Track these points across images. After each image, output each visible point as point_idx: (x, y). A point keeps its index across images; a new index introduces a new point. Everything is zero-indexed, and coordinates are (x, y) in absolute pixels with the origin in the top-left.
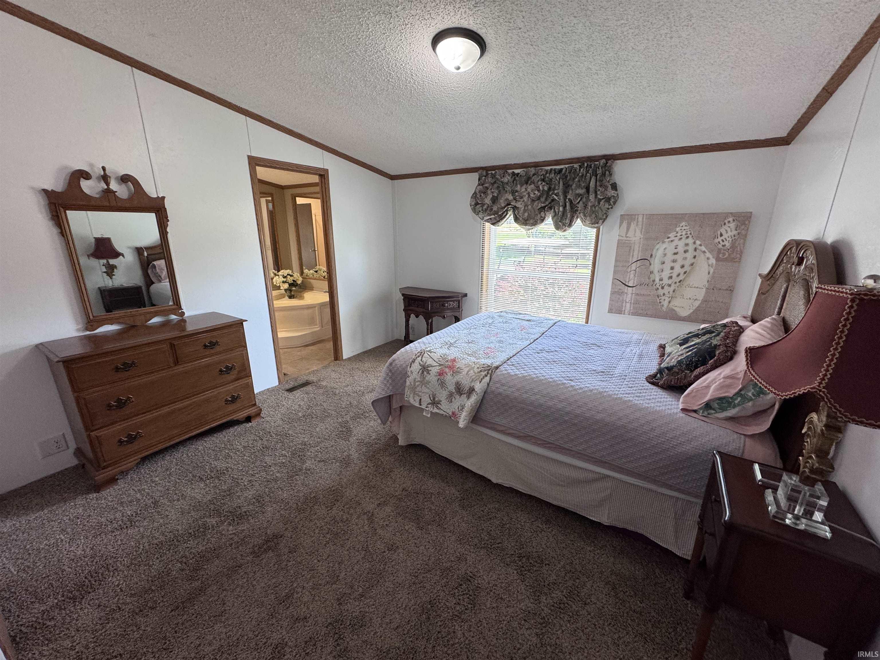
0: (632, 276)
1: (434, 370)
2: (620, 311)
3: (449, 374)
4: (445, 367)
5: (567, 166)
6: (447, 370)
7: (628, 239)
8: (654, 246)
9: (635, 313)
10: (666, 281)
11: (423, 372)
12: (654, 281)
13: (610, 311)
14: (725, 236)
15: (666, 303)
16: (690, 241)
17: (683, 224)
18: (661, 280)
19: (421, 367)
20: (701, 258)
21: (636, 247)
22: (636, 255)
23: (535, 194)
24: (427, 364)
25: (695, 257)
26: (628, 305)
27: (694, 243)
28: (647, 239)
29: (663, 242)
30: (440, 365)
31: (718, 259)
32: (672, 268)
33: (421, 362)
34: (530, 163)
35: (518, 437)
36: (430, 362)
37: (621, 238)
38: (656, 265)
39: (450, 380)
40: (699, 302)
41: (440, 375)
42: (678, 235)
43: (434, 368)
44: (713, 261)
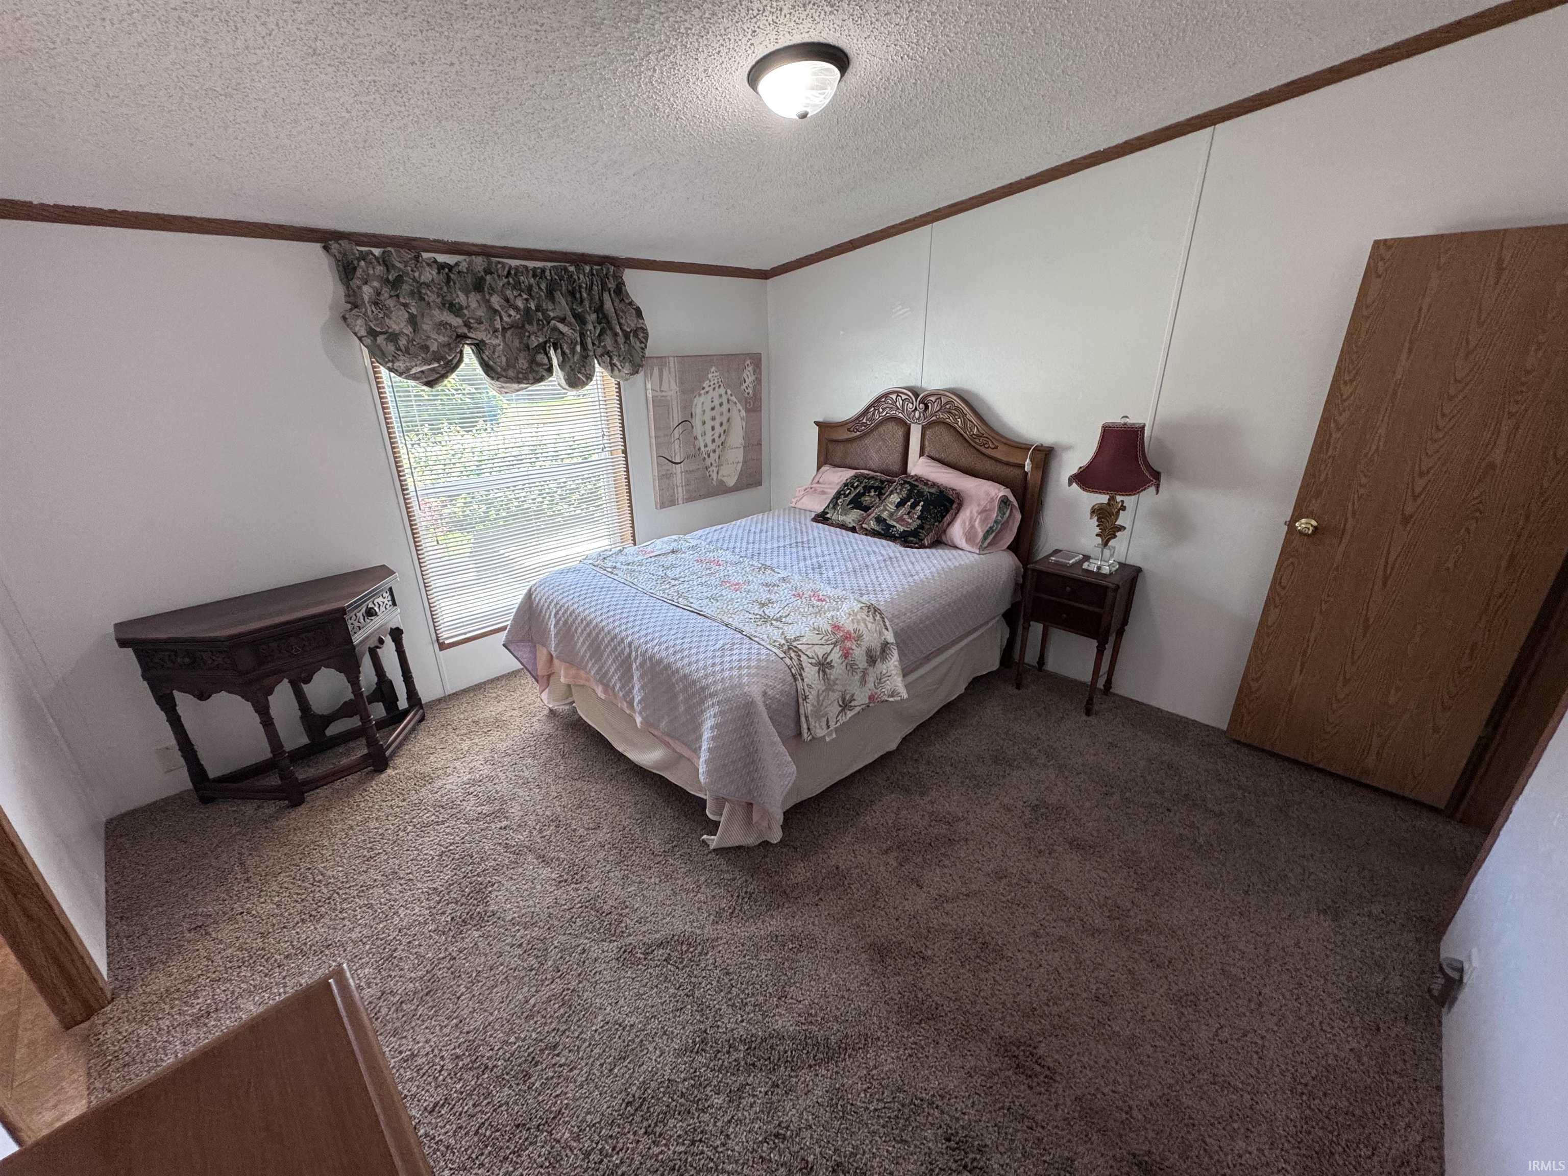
0: (677, 447)
1: (836, 656)
2: (672, 503)
3: (854, 647)
4: (843, 641)
5: (550, 264)
6: (848, 644)
7: (664, 394)
8: (692, 401)
9: (690, 499)
10: (711, 447)
11: (824, 672)
12: (699, 449)
13: (663, 505)
14: (748, 382)
15: (714, 476)
16: (722, 390)
17: (713, 369)
18: (706, 446)
19: (817, 668)
20: (734, 412)
21: (674, 403)
22: (676, 417)
23: (510, 316)
24: (820, 657)
25: (729, 411)
26: (680, 490)
27: (726, 393)
28: (683, 392)
29: (700, 395)
30: (835, 644)
31: (747, 411)
32: (713, 428)
33: (810, 661)
34: (473, 245)
35: (921, 665)
36: (820, 651)
37: (656, 394)
38: (698, 429)
39: (859, 654)
40: (740, 465)
41: (846, 658)
42: (712, 383)
43: (832, 654)
44: (743, 413)
